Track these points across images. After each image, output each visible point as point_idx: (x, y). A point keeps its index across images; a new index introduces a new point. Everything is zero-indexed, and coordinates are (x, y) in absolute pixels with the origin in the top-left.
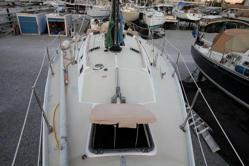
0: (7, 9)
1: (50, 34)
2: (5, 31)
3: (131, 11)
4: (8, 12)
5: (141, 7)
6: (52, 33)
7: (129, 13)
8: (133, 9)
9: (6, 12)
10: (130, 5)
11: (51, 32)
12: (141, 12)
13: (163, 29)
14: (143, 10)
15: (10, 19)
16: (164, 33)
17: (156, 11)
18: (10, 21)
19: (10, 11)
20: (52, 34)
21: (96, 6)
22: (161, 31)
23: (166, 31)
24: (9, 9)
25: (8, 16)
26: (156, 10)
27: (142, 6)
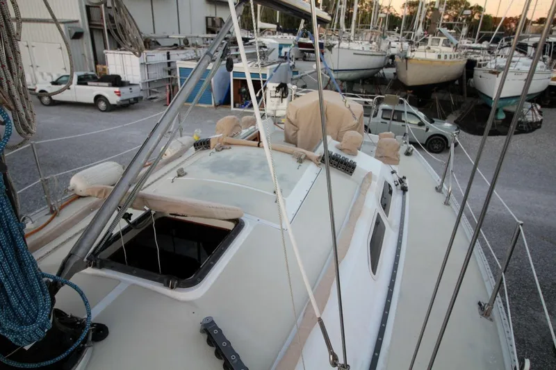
0: (168, 53)
1: (235, 106)
2: (153, 96)
3: (439, 56)
4: (169, 58)
5: (479, 45)
6: (237, 105)
7: (431, 61)
8: (449, 51)
9: (165, 59)
10: (442, 39)
11: (238, 103)
12: (472, 57)
13: (539, 107)
14: (479, 53)
15: (170, 73)
16: (539, 118)
17: (522, 55)
18: (169, 76)
19: (171, 57)
20: (239, 107)
21: (344, 44)
22: (531, 114)
23: (546, 111)
24: (172, 52)
25: (167, 66)
26: (521, 52)
27: (480, 42)
